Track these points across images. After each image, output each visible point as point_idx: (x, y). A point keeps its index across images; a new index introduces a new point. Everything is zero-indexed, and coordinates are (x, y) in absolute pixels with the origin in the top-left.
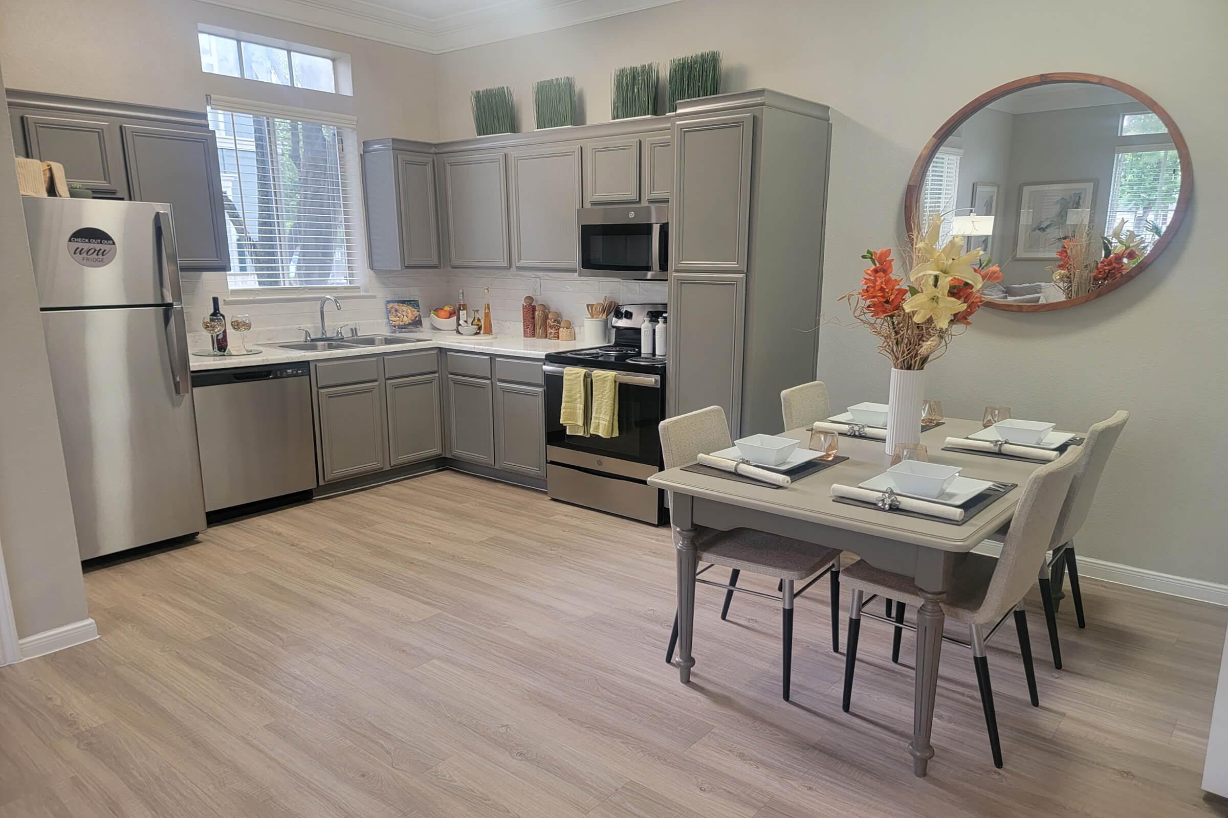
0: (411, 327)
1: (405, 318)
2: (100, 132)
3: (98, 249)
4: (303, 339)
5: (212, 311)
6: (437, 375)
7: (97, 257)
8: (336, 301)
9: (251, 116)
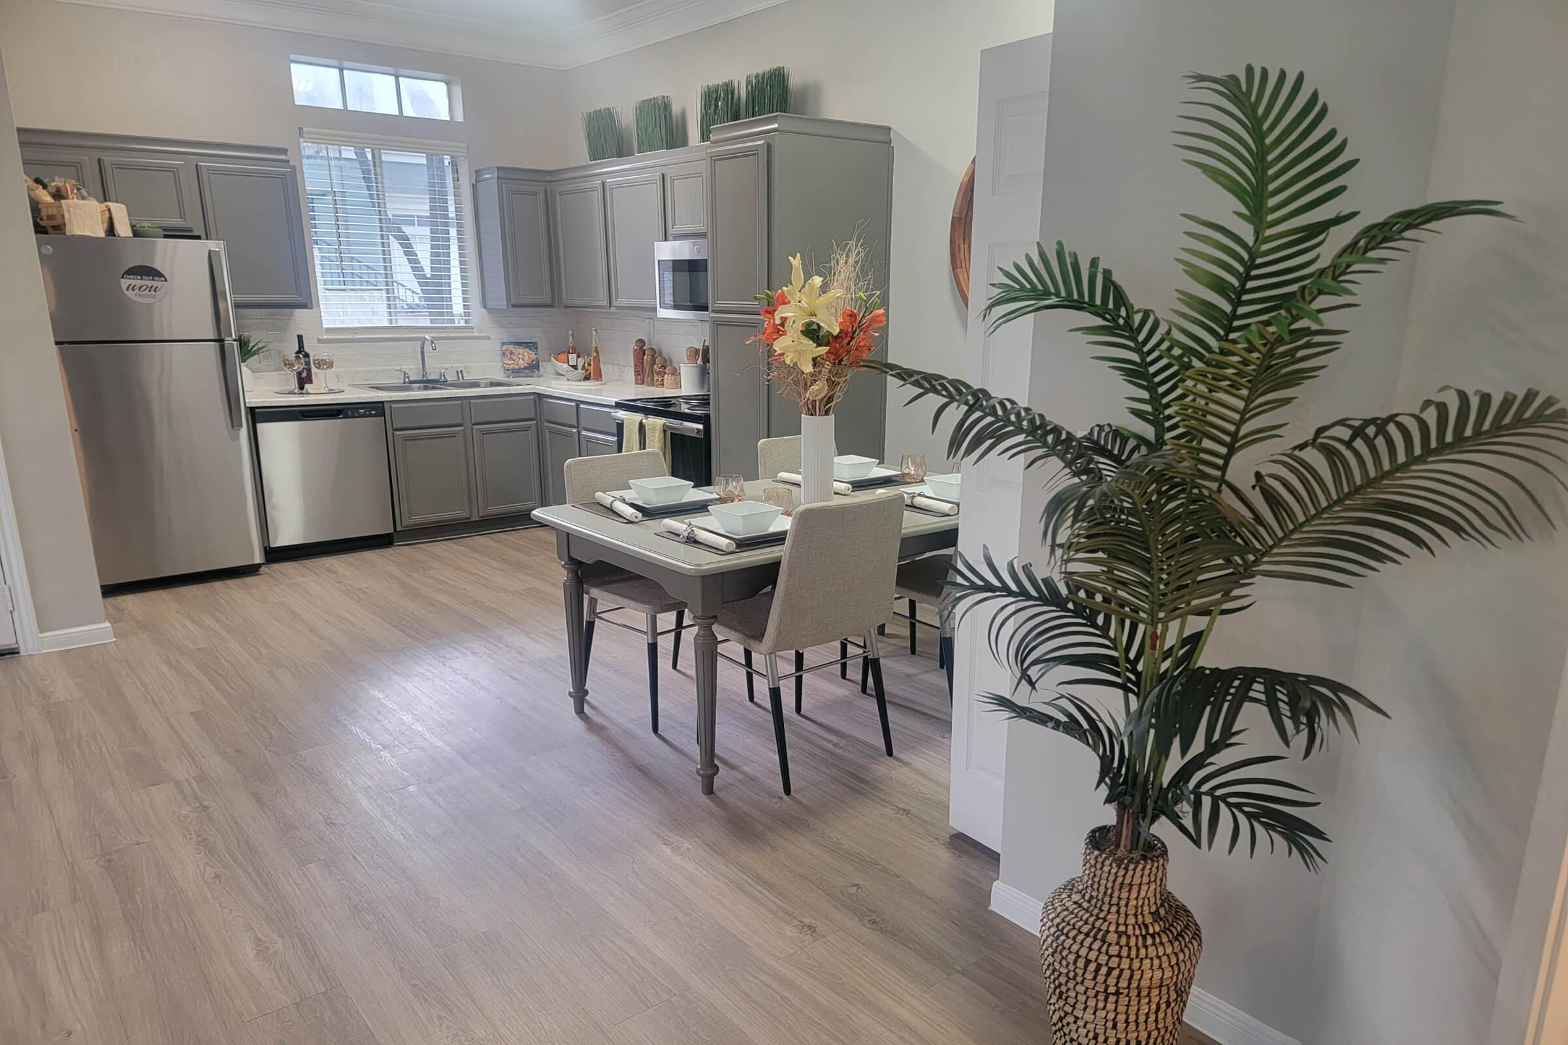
0: (527, 371)
1: (521, 361)
2: (174, 171)
3: (150, 285)
4: (401, 381)
5: (297, 349)
6: (535, 422)
7: (149, 293)
8: (432, 342)
9: (352, 148)
